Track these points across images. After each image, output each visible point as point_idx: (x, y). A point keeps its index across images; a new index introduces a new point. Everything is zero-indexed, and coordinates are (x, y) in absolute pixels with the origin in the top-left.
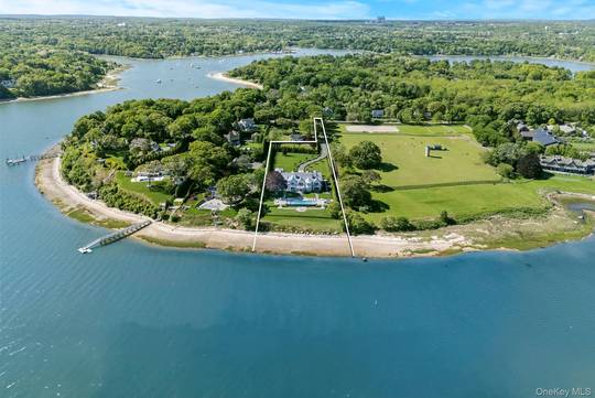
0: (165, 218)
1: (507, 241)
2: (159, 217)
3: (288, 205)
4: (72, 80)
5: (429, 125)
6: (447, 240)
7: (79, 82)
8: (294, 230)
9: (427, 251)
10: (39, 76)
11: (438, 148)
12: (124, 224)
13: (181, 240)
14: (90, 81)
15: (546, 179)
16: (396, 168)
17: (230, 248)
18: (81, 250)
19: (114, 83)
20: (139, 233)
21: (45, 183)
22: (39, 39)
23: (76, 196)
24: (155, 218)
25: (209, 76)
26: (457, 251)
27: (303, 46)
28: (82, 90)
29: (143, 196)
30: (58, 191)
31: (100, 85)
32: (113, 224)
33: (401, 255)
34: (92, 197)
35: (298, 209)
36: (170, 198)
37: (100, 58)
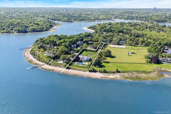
0: (48, 64)
1: (131, 78)
2: (47, 64)
3: (78, 64)
4: (43, 28)
5: (137, 46)
6: (114, 76)
7: (45, 29)
8: (76, 69)
9: (106, 78)
10: (35, 27)
11: (133, 53)
12: (39, 64)
13: (49, 69)
14: (48, 29)
15: (160, 64)
16: (116, 57)
17: (59, 72)
18: (27, 69)
19: (55, 29)
20: (41, 67)
21: (26, 54)
22: (40, 15)
23: (31, 57)
24: (46, 64)
25: (82, 28)
26: (115, 79)
27: (119, 18)
28: (45, 31)
29: (45, 58)
30: (28, 56)
31: (50, 30)
32: (36, 64)
33: (99, 78)
34: (34, 58)
35: (80, 65)
36: (50, 59)
37: (54, 22)
